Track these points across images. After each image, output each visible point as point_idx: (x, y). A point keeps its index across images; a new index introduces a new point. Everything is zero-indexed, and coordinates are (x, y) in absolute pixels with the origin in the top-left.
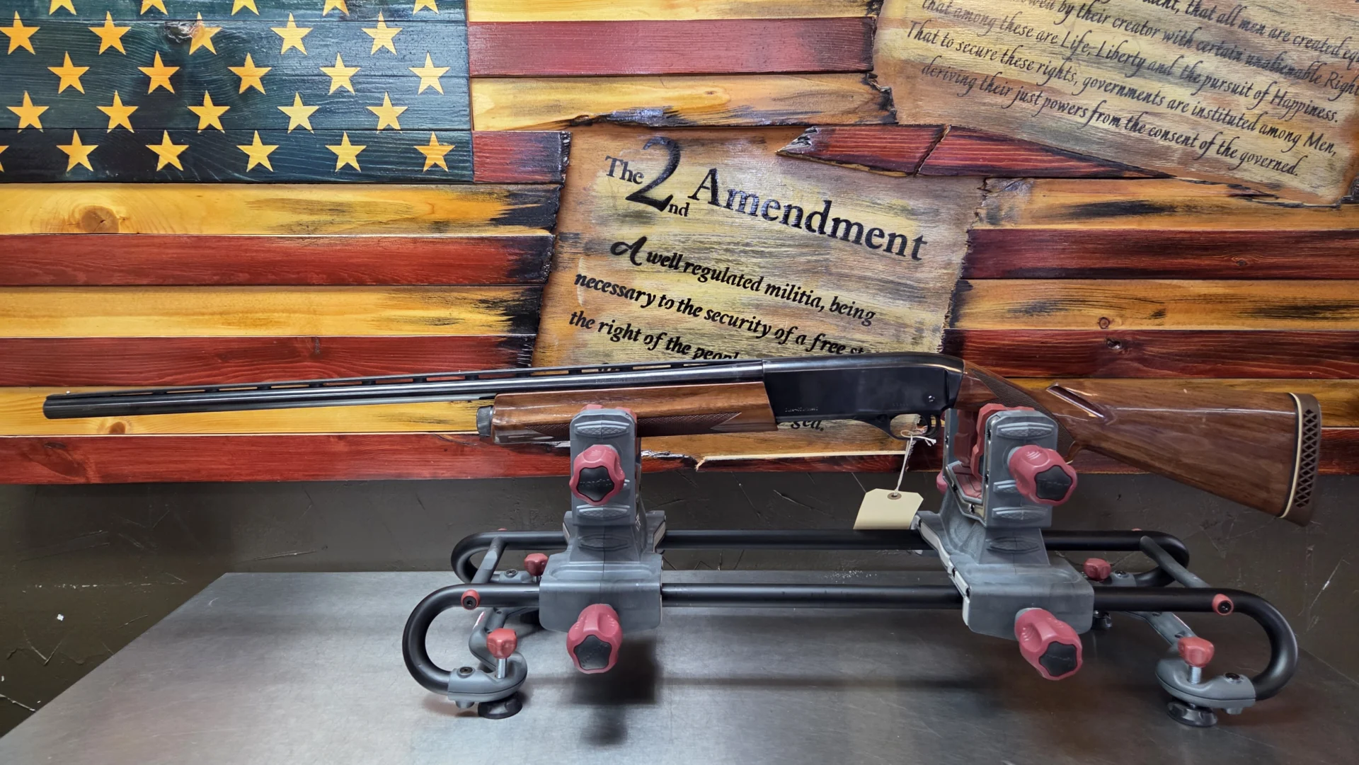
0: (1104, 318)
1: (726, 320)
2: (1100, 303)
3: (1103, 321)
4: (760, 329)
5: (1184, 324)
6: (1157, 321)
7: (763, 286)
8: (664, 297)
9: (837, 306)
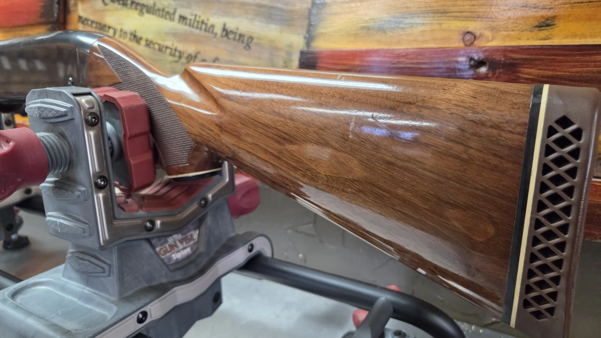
0: (468, 32)
1: (157, 47)
2: (465, 14)
3: (468, 37)
4: (177, 54)
5: (583, 36)
6: (544, 33)
7: (177, 17)
8: (121, 30)
9: (226, 32)
